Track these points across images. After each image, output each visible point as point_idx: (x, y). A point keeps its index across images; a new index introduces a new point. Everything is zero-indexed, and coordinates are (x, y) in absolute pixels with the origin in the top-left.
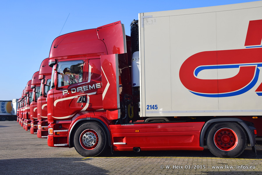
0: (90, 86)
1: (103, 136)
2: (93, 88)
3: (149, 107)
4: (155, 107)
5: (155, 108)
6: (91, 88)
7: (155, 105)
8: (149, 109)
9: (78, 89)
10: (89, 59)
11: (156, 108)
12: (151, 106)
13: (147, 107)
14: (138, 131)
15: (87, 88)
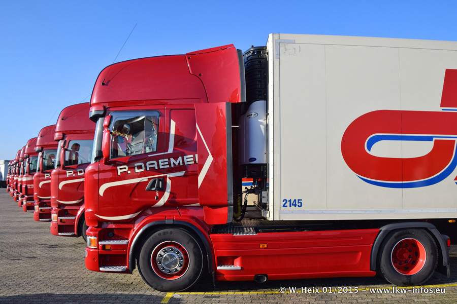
0: (172, 160)
1: (197, 255)
2: (179, 163)
3: (286, 203)
4: (298, 203)
5: (298, 206)
6: (174, 163)
7: (299, 200)
8: (286, 206)
9: (149, 164)
10: (171, 109)
11: (300, 204)
12: (290, 201)
13: (283, 203)
14: (266, 246)
15: (167, 163)
